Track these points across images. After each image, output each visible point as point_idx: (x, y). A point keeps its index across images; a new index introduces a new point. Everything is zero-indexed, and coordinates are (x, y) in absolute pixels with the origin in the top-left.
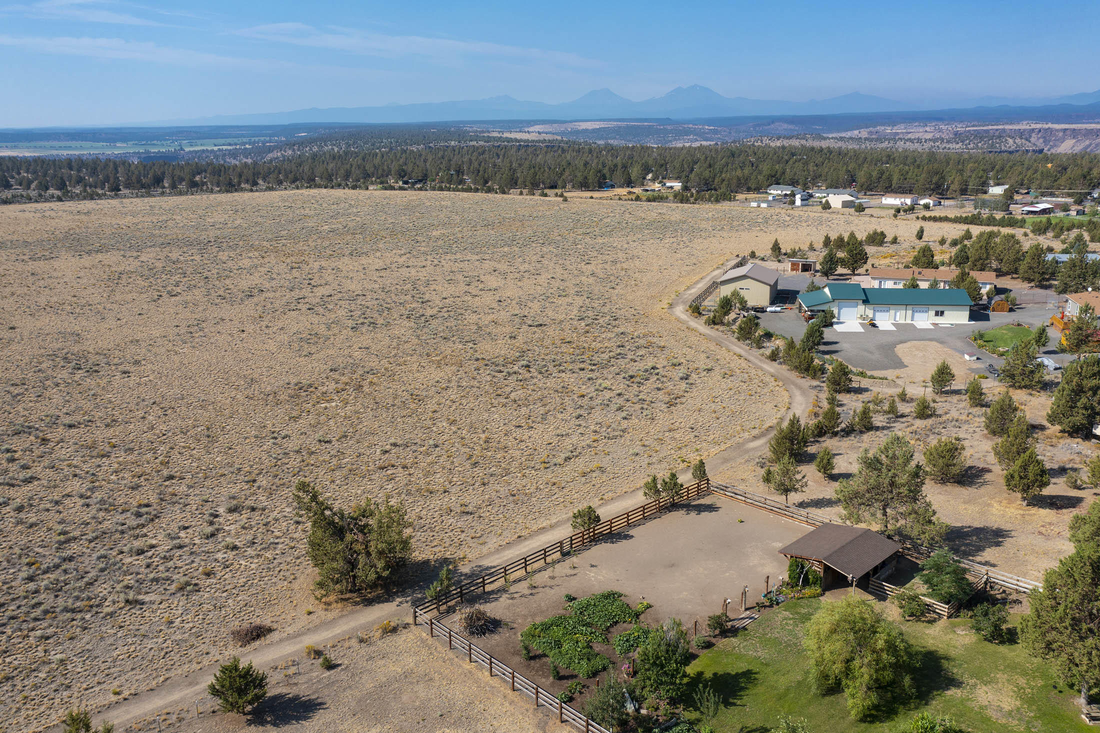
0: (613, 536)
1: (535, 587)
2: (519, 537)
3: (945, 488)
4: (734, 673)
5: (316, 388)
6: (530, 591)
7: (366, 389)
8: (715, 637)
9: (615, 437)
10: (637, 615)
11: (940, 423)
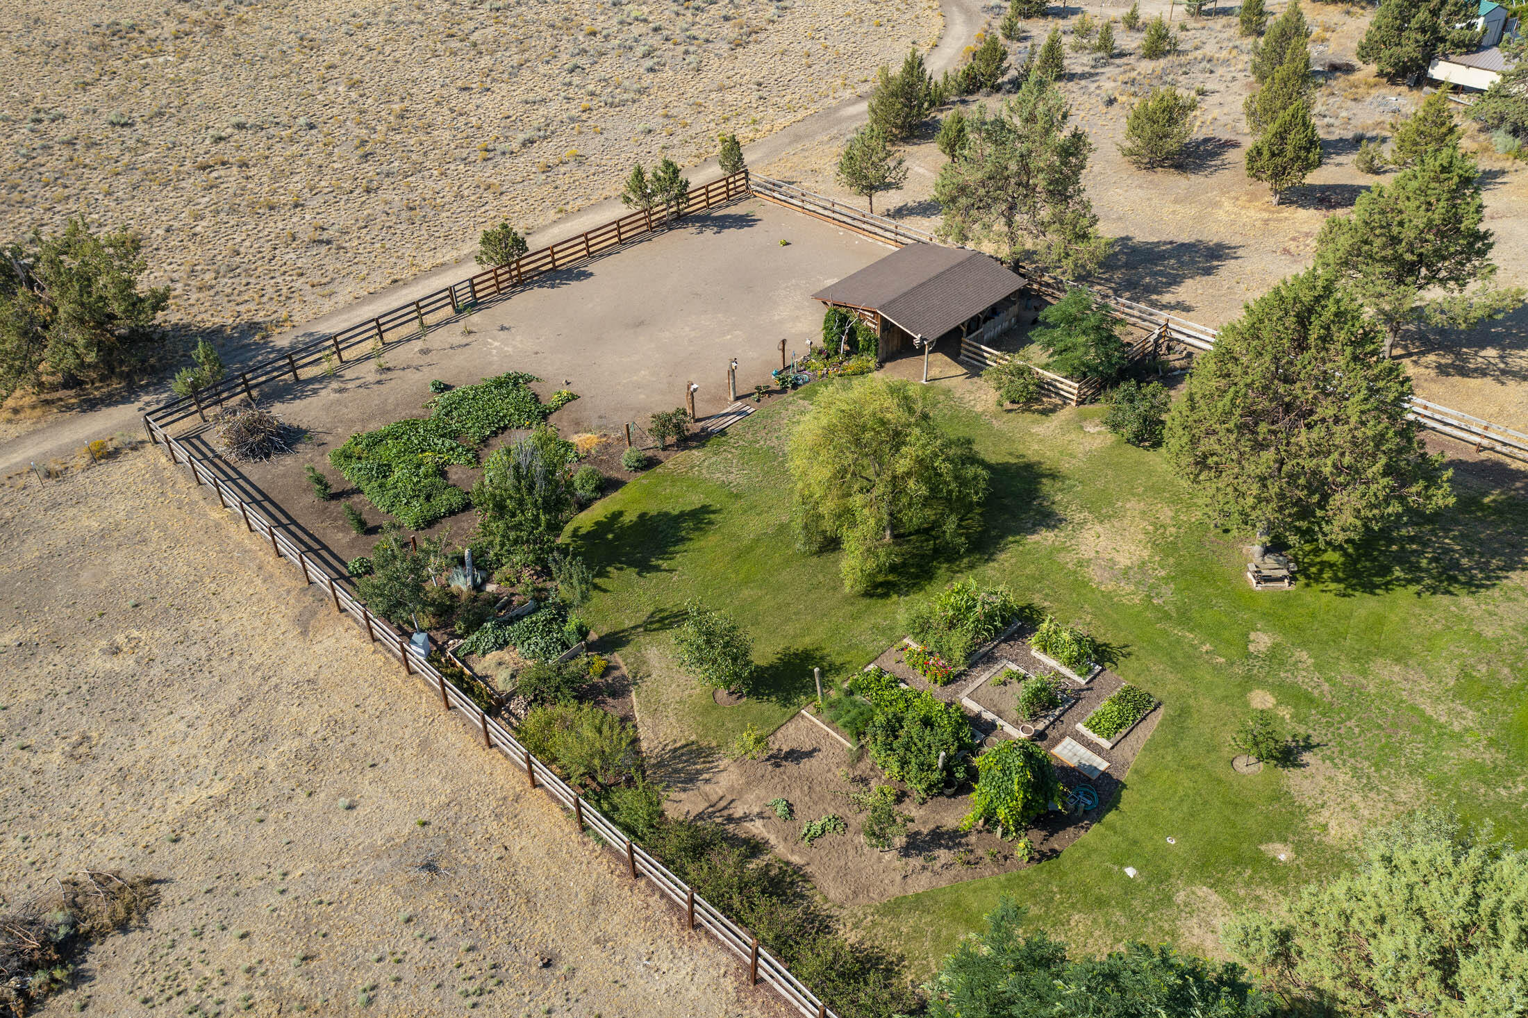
0: (556, 275)
1: (389, 369)
2: (395, 281)
3: (1151, 176)
4: (676, 512)
5: (141, 32)
6: (378, 377)
7: (228, 32)
8: (665, 448)
9: (623, 103)
10: (545, 416)
11: (1181, 65)
